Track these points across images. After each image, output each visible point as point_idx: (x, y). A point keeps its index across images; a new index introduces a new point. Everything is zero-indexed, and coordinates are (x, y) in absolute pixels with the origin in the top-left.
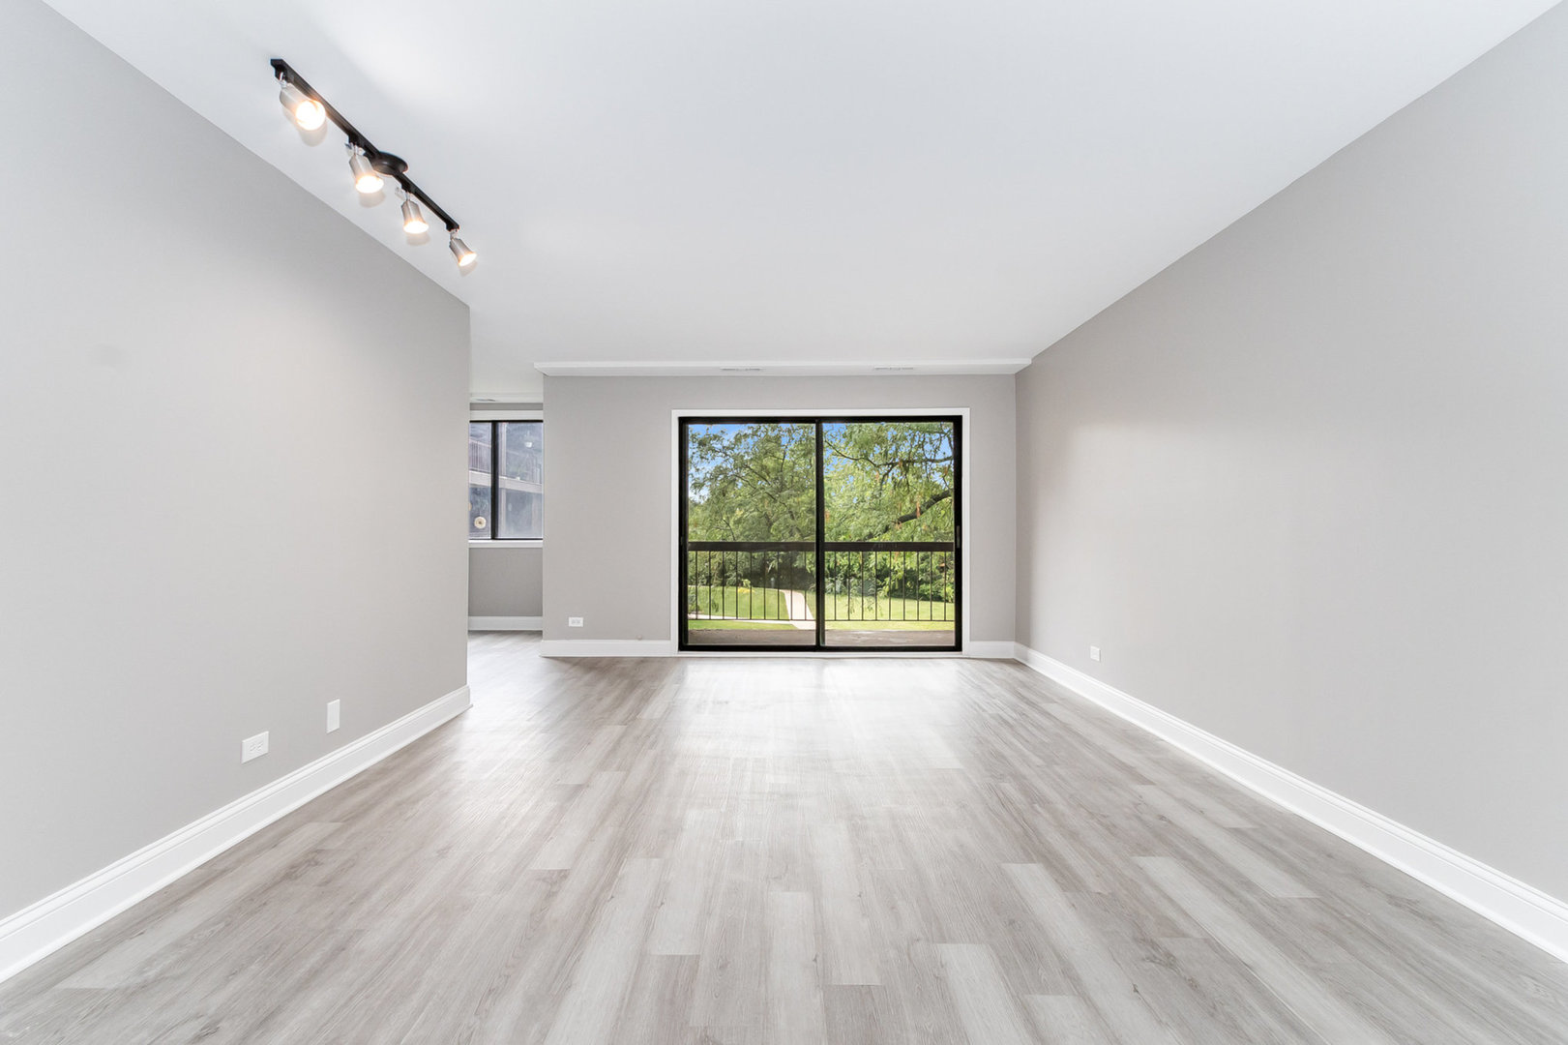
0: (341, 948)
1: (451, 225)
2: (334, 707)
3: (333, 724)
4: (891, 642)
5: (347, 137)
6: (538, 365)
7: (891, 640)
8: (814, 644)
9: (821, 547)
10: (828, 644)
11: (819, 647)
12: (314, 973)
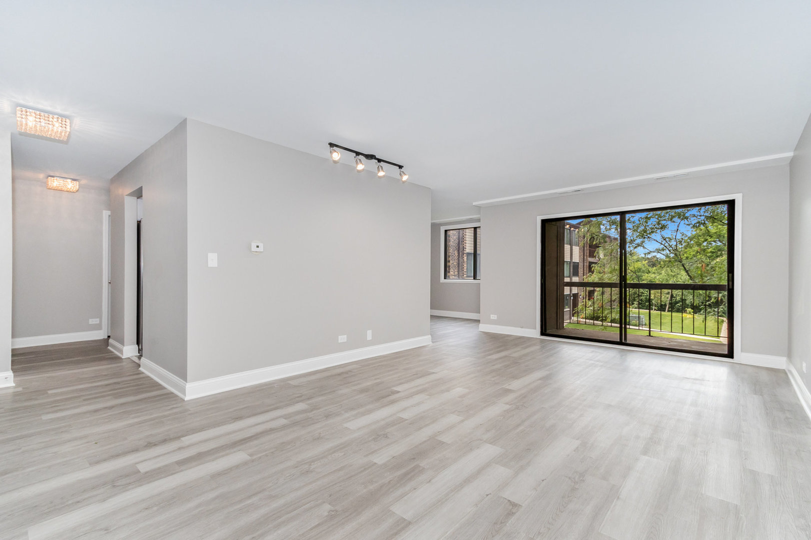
0: (334, 391)
1: (400, 167)
2: (369, 333)
3: (369, 337)
4: (691, 348)
5: (355, 154)
6: (474, 204)
7: (693, 347)
8: (619, 341)
9: (623, 284)
10: (628, 342)
11: (620, 343)
12: (325, 394)
